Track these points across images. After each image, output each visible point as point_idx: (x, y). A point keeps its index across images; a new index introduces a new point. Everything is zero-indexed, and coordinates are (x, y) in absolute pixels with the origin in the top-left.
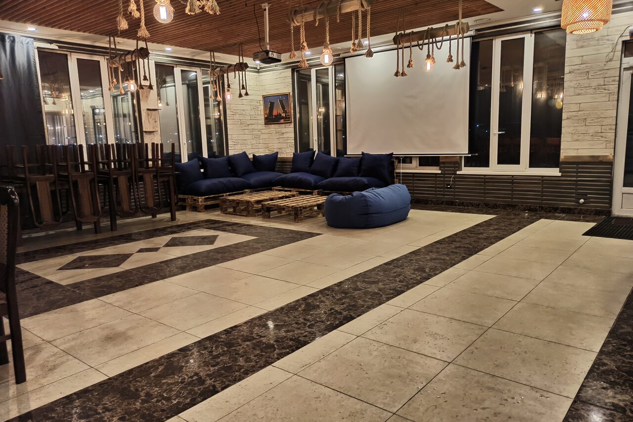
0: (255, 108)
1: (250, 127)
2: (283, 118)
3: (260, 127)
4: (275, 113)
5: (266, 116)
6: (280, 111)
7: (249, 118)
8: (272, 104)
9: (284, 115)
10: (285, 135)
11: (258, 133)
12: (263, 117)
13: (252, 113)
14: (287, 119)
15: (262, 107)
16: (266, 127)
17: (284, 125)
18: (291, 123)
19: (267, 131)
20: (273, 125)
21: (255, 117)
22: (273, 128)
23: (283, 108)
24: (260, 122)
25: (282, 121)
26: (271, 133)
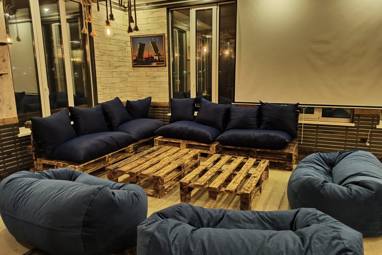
0: (123, 50)
1: (119, 69)
2: (155, 61)
3: (127, 70)
4: (146, 55)
5: (134, 58)
6: (152, 53)
7: (117, 59)
8: (142, 47)
9: (157, 58)
10: (157, 80)
11: (125, 76)
12: (130, 59)
13: (120, 54)
14: (161, 62)
15: (129, 49)
16: (134, 69)
17: (156, 68)
18: (165, 66)
19: (136, 74)
20: (143, 68)
21: (122, 59)
22: (143, 71)
23: (156, 50)
24: (127, 64)
25: (154, 64)
26: (140, 77)
